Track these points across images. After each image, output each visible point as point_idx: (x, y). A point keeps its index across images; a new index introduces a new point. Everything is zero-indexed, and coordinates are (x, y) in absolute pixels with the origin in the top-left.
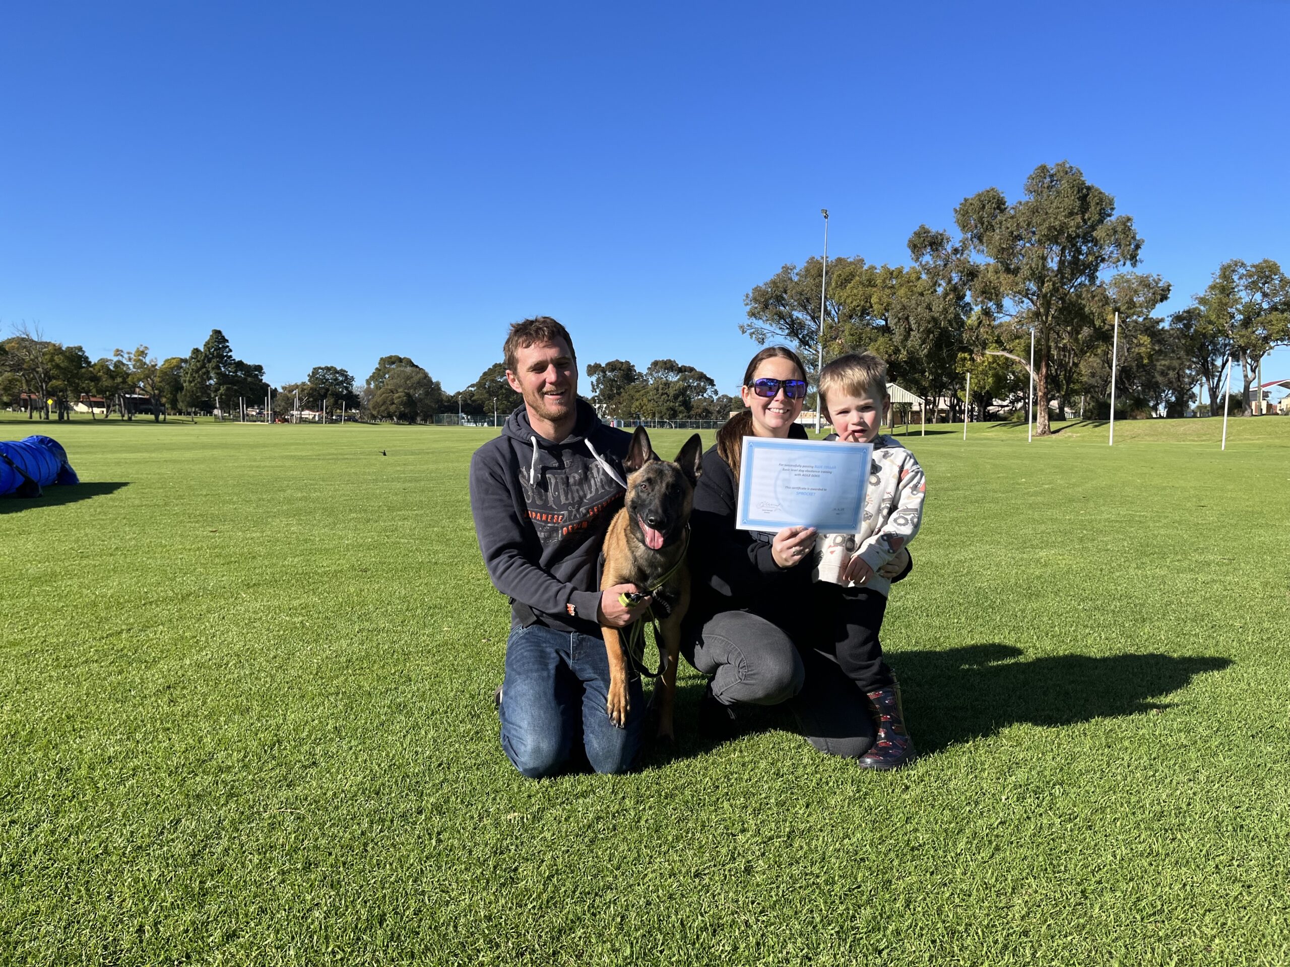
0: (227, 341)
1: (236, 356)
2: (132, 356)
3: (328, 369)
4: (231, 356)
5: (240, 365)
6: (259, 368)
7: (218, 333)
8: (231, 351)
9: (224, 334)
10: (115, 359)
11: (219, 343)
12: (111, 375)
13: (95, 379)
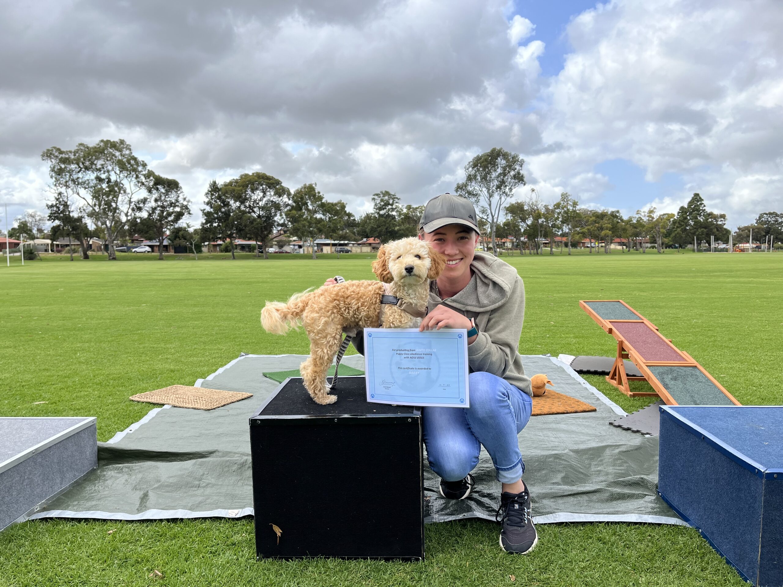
0: (703, 200)
1: (708, 210)
2: (646, 214)
3: (770, 214)
4: (705, 210)
5: (710, 215)
6: (723, 216)
7: (697, 195)
8: (705, 206)
9: (701, 196)
10: (637, 216)
11: (698, 201)
12: (634, 226)
13: (624, 230)
